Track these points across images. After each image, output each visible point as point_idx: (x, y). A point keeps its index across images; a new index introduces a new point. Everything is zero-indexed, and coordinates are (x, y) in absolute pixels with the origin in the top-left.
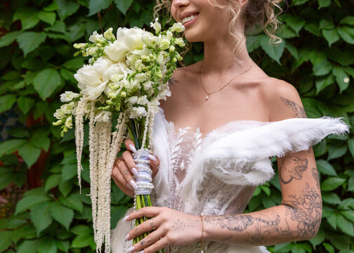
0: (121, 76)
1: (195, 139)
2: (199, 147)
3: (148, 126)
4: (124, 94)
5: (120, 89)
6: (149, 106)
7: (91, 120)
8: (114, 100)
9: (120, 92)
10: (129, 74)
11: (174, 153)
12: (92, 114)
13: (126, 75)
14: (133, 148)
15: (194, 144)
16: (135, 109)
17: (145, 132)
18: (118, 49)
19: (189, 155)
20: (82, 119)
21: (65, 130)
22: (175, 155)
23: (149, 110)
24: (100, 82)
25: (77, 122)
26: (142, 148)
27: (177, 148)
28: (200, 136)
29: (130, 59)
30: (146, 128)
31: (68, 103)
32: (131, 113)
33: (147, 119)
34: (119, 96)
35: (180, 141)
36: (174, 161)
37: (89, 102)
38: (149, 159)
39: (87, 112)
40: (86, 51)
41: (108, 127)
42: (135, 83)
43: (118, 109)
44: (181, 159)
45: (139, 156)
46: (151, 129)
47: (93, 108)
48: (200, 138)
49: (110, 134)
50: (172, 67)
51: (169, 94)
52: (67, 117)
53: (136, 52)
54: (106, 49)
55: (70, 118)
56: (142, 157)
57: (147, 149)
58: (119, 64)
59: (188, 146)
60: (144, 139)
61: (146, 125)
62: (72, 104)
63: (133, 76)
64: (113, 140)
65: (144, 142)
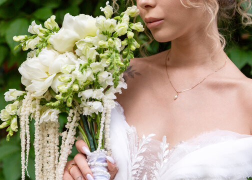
0: (72, 67)
1: (160, 151)
2: (166, 160)
3: (104, 124)
4: (76, 87)
5: (71, 82)
6: (105, 101)
7: (37, 120)
8: (64, 95)
9: (72, 85)
10: (81, 65)
11: (136, 163)
12: (38, 113)
13: (78, 66)
14: (86, 150)
15: (160, 156)
16: (90, 103)
17: (101, 129)
18: (67, 37)
19: (153, 168)
20: (27, 120)
21: (11, 134)
22: (137, 166)
23: (105, 105)
24: (46, 76)
25: (22, 124)
26: (98, 149)
27: (140, 158)
28: (167, 146)
29: (80, 47)
30: (102, 125)
31: (12, 102)
32: (85, 109)
33: (103, 115)
34: (70, 90)
35: (144, 150)
36: (135, 172)
37: (34, 99)
38: (106, 161)
39: (32, 111)
40: (25, 44)
41: (55, 128)
42: (88, 74)
43: (69, 104)
44: (144, 171)
45: (95, 159)
46: (107, 126)
47: (38, 107)
48: (166, 149)
49: (57, 136)
50: (129, 56)
51: (125, 86)
52: (12, 118)
53: (88, 39)
54: (52, 39)
55: (15, 120)
56: (99, 160)
57: (103, 150)
58: (67, 54)
59: (153, 157)
60: (100, 138)
61: (102, 122)
62: (16, 103)
63: (85, 67)
64: (63, 142)
65: (100, 142)
